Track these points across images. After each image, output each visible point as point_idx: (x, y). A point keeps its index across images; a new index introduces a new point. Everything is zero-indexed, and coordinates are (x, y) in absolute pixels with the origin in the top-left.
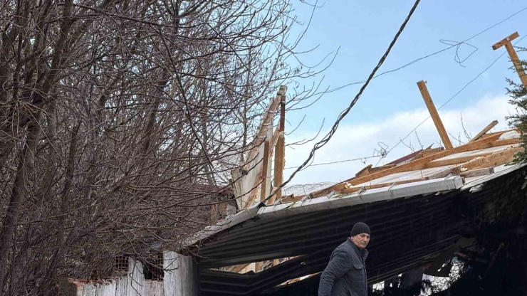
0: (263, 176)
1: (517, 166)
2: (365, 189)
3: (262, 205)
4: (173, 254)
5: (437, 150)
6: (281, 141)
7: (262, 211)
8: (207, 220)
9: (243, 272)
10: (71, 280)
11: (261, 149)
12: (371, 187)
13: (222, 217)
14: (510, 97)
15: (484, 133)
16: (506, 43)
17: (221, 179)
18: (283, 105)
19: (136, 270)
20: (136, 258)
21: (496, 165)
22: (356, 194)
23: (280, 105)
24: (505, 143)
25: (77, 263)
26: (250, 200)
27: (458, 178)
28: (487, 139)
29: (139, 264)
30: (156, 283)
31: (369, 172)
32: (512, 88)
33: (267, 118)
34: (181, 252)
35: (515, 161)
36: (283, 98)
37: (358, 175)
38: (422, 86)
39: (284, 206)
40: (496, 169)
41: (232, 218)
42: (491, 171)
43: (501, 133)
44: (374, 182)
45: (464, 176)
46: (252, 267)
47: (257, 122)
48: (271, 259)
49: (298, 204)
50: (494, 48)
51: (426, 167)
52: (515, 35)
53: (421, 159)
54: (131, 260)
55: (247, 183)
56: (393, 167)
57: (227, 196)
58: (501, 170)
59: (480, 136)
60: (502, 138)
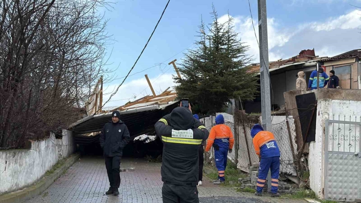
0: (95, 104)
1: (176, 102)
2: (128, 109)
3: (95, 114)
4: (65, 130)
5: (151, 96)
6: (102, 93)
7: (95, 116)
8: (77, 119)
9: (89, 135)
10: (29, 140)
11: (95, 96)
12: (130, 108)
13: (83, 118)
14: (174, 80)
15: (166, 91)
16: (173, 63)
17: (82, 106)
18: (102, 82)
19: (53, 136)
20: (53, 132)
21: (169, 101)
22: (125, 111)
23: (101, 81)
24: (172, 94)
25: (32, 134)
26: (92, 112)
27: (157, 105)
28: (167, 93)
29: (54, 134)
30: (60, 140)
31: (130, 103)
32: (174, 77)
33: (97, 86)
34: (68, 129)
35: (175, 100)
36: (102, 79)
37: (126, 104)
38: (146, 76)
39: (102, 114)
40: (169, 103)
41: (85, 118)
42: (168, 103)
43: (171, 91)
44: (131, 107)
45: (159, 105)
46: (92, 134)
47: (93, 87)
48: (99, 131)
49: (107, 114)
50: (169, 64)
51: (147, 102)
52: (176, 60)
53: (146, 99)
54: (51, 133)
55: (90, 107)
56: (137, 102)
57: (84, 111)
58: (171, 103)
59: (165, 92)
60: (171, 92)
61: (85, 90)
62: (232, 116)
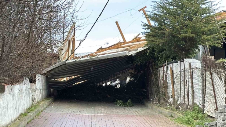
0: (68, 50)
1: (145, 48)
2: (99, 55)
3: (67, 60)
4: (39, 75)
5: (122, 43)
6: (74, 40)
7: (67, 62)
8: (50, 64)
9: (62, 80)
10: (3, 84)
11: (68, 42)
12: (101, 55)
13: (55, 63)
14: (143, 27)
15: (136, 38)
16: (143, 9)
18: (75, 28)
19: (26, 80)
20: (26, 77)
21: (139, 47)
22: (96, 57)
23: (74, 28)
24: (142, 40)
25: (6, 78)
26: (64, 57)
27: (127, 52)
28: (137, 39)
29: (27, 78)
30: (34, 84)
31: (101, 49)
32: (143, 24)
33: (70, 32)
34: (42, 75)
35: (145, 46)
36: (75, 26)
37: (97, 50)
38: (117, 23)
39: (74, 60)
40: (139, 49)
41: (58, 64)
42: (137, 50)
43: (141, 37)
44: (102, 53)
45: (129, 51)
46: (65, 79)
47: (66, 34)
48: (71, 76)
49: (79, 60)
50: (139, 11)
51: (118, 48)
52: (146, 7)
53: (117, 46)
54: (25, 77)
55: (63, 52)
56: (110, 48)
57: (56, 57)
58: (140, 49)
59: (135, 38)
60: (141, 39)
61: (59, 37)
62: (200, 62)
